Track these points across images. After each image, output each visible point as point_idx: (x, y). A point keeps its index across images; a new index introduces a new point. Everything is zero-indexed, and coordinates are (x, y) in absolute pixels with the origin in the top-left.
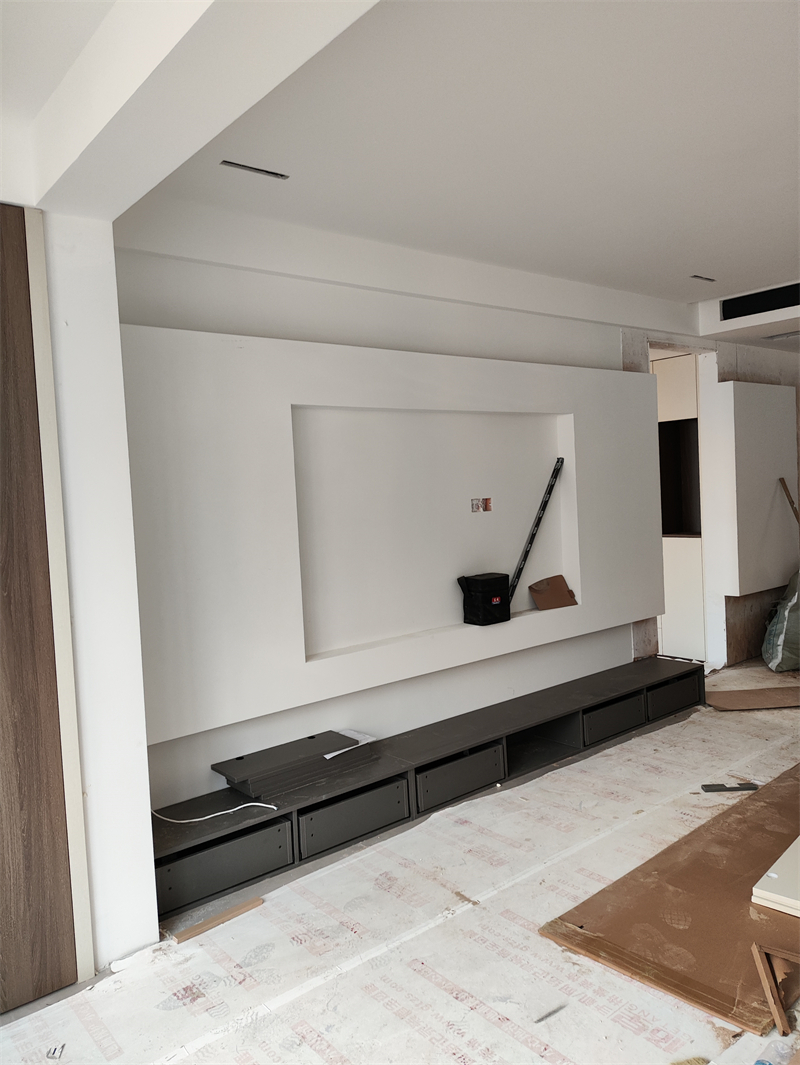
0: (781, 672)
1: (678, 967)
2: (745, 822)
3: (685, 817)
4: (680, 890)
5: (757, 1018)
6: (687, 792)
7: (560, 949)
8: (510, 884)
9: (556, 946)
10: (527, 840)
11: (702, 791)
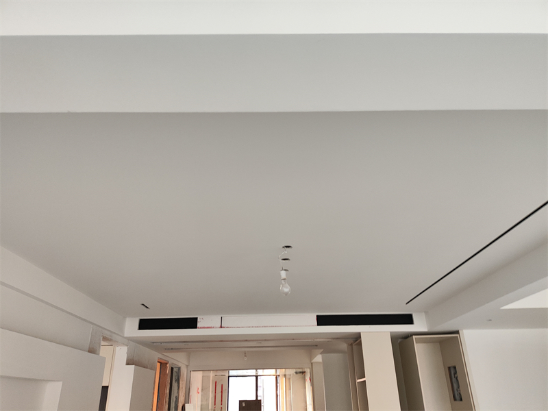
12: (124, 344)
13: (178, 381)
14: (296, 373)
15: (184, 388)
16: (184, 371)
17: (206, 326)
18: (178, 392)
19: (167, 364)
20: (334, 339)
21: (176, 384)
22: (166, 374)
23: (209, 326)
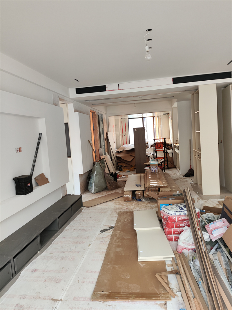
0: (95, 193)
1: (138, 291)
2: (119, 238)
3: (103, 242)
4: (119, 266)
5: (167, 296)
6: (98, 234)
7: (101, 303)
8: (69, 287)
9: (99, 302)
10: (63, 268)
11: (101, 233)
12: (71, 102)
13: (102, 121)
14: (164, 114)
15: (106, 125)
16: (105, 117)
17: (111, 90)
18: (103, 126)
19: (95, 112)
20: (183, 91)
21: (102, 123)
22: (95, 118)
23: (112, 89)
